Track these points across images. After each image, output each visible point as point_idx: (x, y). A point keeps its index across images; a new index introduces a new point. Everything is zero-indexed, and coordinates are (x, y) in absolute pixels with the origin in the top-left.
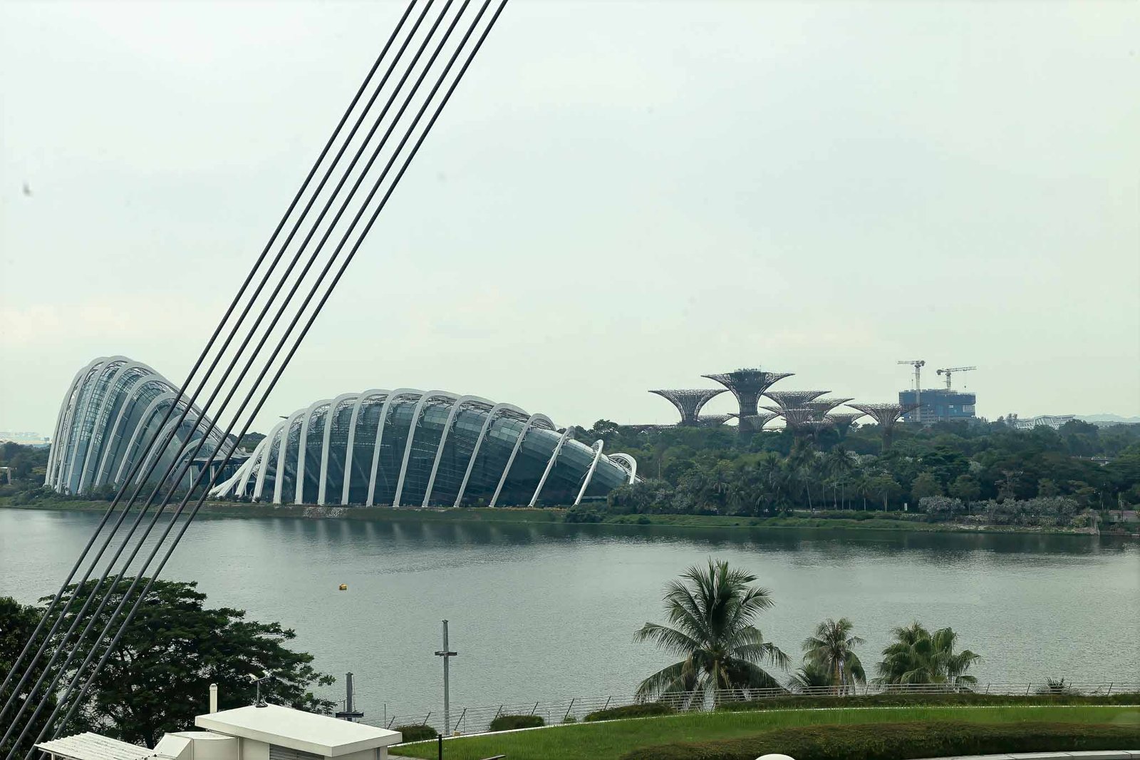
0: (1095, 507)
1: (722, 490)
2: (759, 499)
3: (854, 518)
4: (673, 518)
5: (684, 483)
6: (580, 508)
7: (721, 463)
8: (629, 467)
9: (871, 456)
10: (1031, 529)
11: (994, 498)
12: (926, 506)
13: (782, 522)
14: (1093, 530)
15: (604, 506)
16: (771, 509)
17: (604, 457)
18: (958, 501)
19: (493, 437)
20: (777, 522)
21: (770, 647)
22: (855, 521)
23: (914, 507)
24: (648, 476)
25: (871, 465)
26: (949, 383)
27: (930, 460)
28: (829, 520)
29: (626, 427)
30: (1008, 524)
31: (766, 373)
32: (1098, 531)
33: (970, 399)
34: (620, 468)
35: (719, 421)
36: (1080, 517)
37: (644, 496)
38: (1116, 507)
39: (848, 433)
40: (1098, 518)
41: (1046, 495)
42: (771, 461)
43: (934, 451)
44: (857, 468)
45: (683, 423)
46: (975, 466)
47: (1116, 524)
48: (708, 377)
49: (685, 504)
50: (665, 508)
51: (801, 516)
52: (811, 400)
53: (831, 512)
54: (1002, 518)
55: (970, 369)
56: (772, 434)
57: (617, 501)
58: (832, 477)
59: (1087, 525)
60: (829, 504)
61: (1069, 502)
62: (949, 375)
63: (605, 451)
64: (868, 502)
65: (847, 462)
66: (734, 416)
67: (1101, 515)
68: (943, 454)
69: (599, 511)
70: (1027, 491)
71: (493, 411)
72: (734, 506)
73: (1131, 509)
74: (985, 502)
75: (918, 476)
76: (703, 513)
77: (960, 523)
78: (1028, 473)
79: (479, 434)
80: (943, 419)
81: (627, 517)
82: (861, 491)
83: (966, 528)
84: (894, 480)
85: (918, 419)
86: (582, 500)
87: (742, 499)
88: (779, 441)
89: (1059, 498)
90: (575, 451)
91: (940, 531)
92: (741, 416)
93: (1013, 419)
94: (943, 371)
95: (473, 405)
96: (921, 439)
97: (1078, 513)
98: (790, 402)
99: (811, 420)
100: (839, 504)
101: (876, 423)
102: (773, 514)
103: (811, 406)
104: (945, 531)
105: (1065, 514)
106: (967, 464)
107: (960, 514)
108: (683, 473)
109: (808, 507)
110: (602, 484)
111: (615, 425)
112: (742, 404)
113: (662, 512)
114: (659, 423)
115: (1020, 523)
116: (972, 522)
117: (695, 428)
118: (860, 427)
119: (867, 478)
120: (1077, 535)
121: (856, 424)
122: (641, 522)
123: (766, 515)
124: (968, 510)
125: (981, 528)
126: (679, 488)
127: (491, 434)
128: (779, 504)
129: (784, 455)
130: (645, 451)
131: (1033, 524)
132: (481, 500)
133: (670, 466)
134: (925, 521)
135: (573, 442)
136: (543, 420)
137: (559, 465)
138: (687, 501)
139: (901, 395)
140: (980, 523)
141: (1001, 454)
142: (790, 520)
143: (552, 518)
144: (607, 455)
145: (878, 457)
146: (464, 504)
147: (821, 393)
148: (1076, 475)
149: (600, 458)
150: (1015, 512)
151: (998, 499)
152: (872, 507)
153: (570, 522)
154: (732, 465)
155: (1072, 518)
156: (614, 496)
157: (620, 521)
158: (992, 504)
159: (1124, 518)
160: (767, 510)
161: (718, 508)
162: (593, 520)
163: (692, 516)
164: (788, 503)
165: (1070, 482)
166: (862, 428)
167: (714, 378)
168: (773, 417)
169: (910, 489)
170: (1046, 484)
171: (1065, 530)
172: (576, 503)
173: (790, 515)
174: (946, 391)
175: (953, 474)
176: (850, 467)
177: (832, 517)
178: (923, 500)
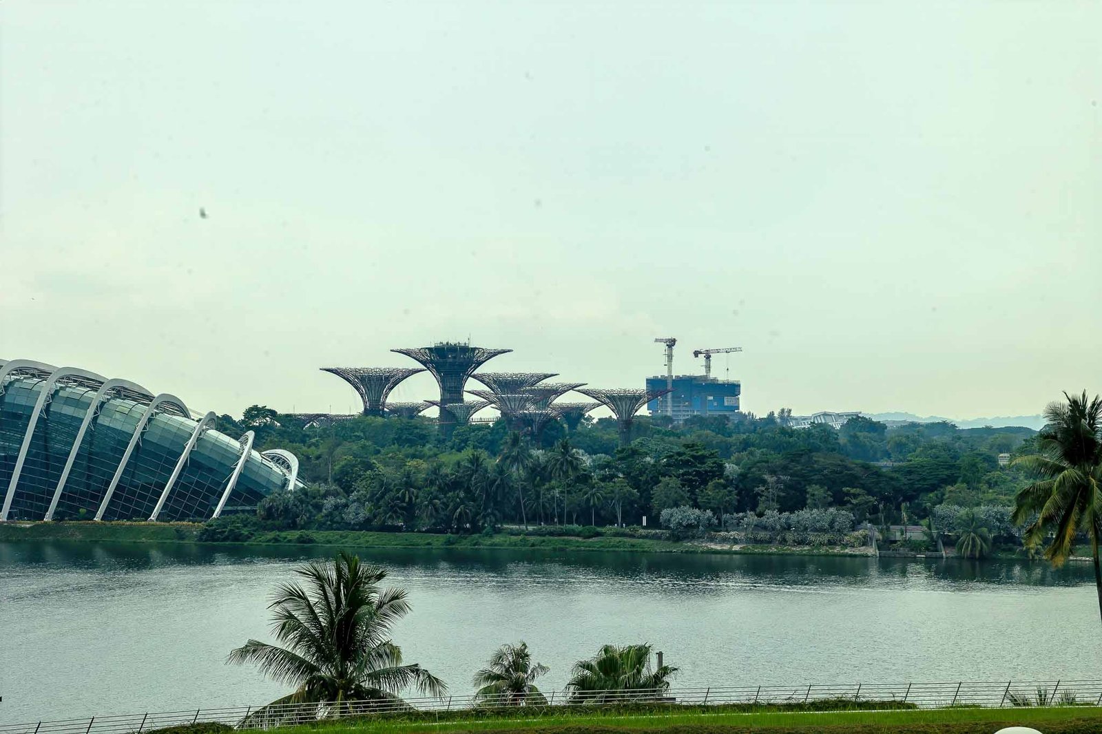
0: (875, 522)
1: (410, 498)
2: (459, 510)
3: (578, 535)
4: (344, 535)
5: (361, 489)
6: (220, 522)
7: (411, 463)
8: (288, 467)
9: (603, 455)
10: (797, 549)
11: (753, 509)
12: (669, 520)
13: (488, 541)
14: (871, 551)
15: (254, 519)
16: (474, 523)
17: (255, 454)
18: (709, 513)
19: (102, 425)
20: (480, 540)
21: (415, 669)
22: (580, 539)
23: (654, 522)
24: (314, 480)
25: (602, 467)
26: (708, 367)
27: (676, 462)
28: (547, 538)
29: (288, 417)
30: (770, 542)
31: (475, 349)
32: (878, 552)
33: (733, 389)
34: (276, 469)
35: (412, 411)
36: (856, 533)
37: (307, 506)
38: (897, 521)
39: (579, 427)
40: (878, 535)
41: (816, 506)
42: (475, 461)
43: (682, 450)
44: (585, 471)
45: (367, 412)
46: (731, 468)
47: (899, 543)
48: (400, 352)
49: (361, 517)
50: (335, 521)
51: (512, 533)
52: (533, 385)
53: (551, 528)
54: (762, 535)
55: (735, 350)
56: (482, 427)
57: (270, 514)
58: (553, 482)
59: (864, 544)
60: (548, 519)
61: (843, 516)
62: (708, 357)
63: (255, 446)
64: (597, 514)
65: (574, 464)
66: (433, 403)
67: (881, 531)
68: (691, 453)
69: (245, 526)
70: (793, 500)
71: (103, 389)
72: (425, 522)
73: (916, 524)
74: (741, 514)
75: (660, 482)
76: (384, 528)
77: (712, 541)
78: (795, 479)
79: (81, 420)
80: (699, 413)
81: (283, 534)
82: (588, 500)
83: (718, 547)
84: (631, 487)
85: (669, 414)
86: (223, 512)
87: (436, 510)
88: (489, 437)
89: (832, 510)
90: (216, 446)
91: (687, 552)
92: (442, 404)
93: (785, 415)
94: (701, 353)
95: (75, 381)
96: (669, 436)
97: (853, 528)
98: (505, 386)
99: (531, 409)
100: (560, 517)
101: (614, 417)
102: (476, 529)
103: (531, 392)
104: (691, 552)
105: (839, 530)
106: (721, 467)
107: (713, 528)
108: (360, 476)
109: (521, 522)
110: (250, 490)
111: (273, 413)
112: (444, 389)
113: (330, 528)
114: (333, 412)
115: (784, 541)
116: (725, 540)
117: (379, 419)
118: (595, 421)
119: (596, 483)
120: (851, 556)
121: (590, 419)
122: (301, 540)
123: (467, 530)
124: (721, 526)
125: (736, 548)
126: (354, 496)
127: (99, 421)
128: (484, 517)
129: (494, 454)
130: (313, 448)
131: (801, 543)
132: (83, 511)
133: (343, 467)
134: (668, 539)
135: (213, 433)
136: (173, 404)
137: (194, 464)
138: (364, 514)
139: (649, 381)
140: (736, 542)
141: (763, 454)
142: (498, 539)
143: (180, 534)
144: (260, 452)
145: (612, 456)
146: (59, 516)
147: (546, 376)
148: (853, 480)
149: (249, 454)
150: (778, 527)
151: (758, 511)
152: (602, 522)
153: (206, 541)
154: (425, 466)
155: (845, 535)
156: (267, 506)
157: (274, 538)
158: (751, 517)
159: (908, 535)
160: (468, 525)
161: (405, 522)
162: (237, 538)
163: (371, 533)
164: (495, 515)
165: (845, 489)
166: (597, 422)
167: (407, 353)
168: (483, 406)
169: (650, 498)
170: (816, 493)
171: (837, 550)
172: (214, 516)
173: (498, 531)
174: (704, 378)
175: (704, 478)
176: (575, 468)
177: (551, 534)
178: (665, 513)
